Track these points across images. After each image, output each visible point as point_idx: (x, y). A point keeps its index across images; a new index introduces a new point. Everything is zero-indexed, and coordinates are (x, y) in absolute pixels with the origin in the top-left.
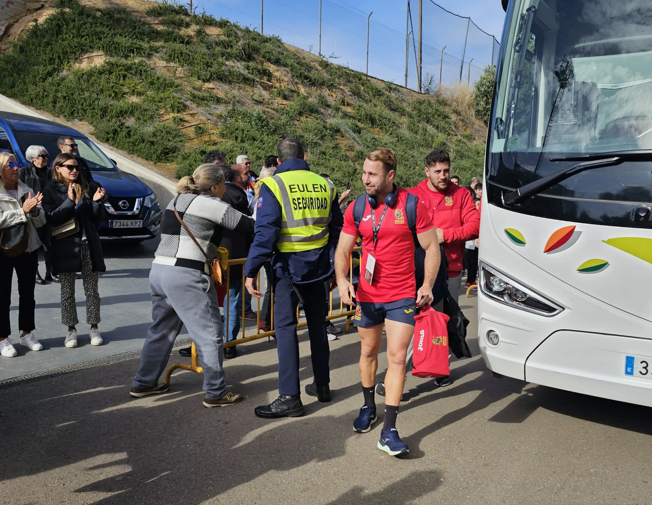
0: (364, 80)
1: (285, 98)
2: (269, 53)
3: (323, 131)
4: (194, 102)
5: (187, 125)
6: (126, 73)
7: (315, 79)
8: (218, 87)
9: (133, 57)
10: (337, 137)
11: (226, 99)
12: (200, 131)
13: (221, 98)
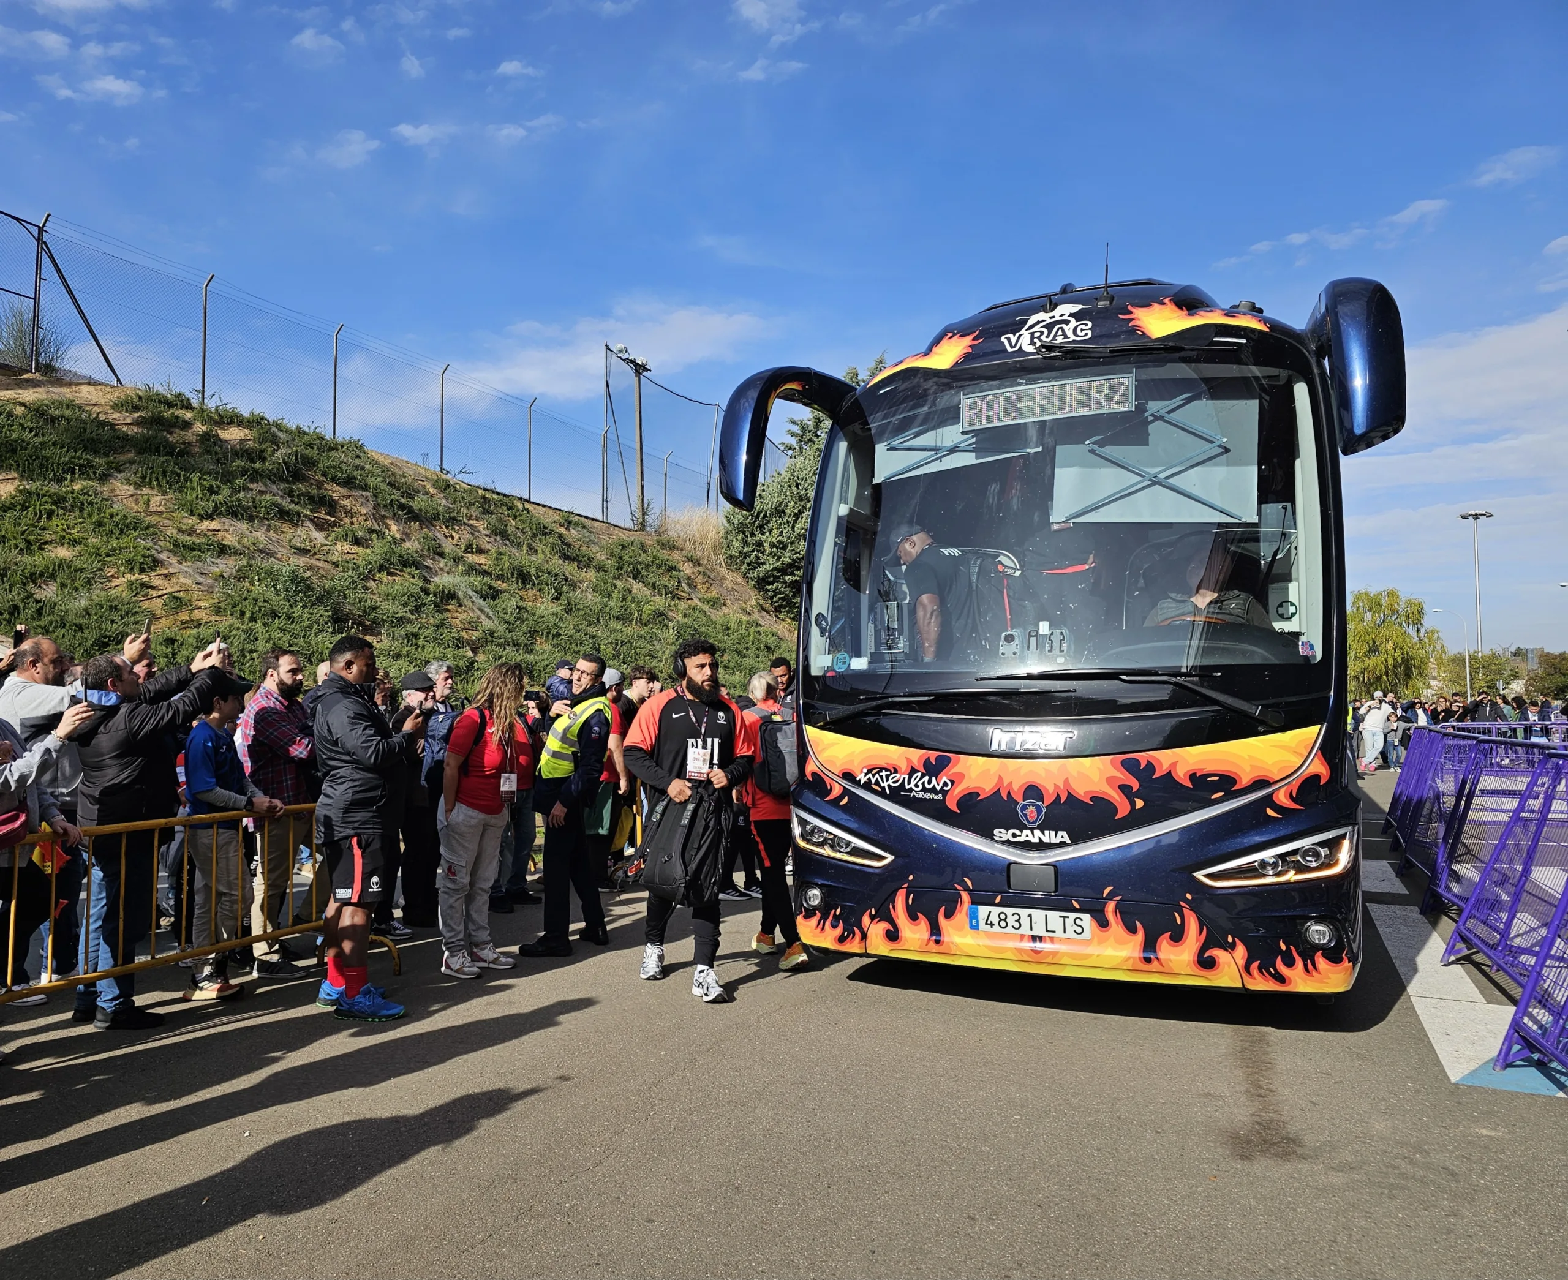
0: (518, 510)
1: (357, 542)
2: (334, 467)
3: (419, 598)
4: (175, 554)
5: (154, 593)
6: (54, 507)
7: (420, 510)
8: (226, 527)
9: (72, 481)
10: (450, 607)
11: (238, 546)
12: (177, 603)
13: (229, 546)
